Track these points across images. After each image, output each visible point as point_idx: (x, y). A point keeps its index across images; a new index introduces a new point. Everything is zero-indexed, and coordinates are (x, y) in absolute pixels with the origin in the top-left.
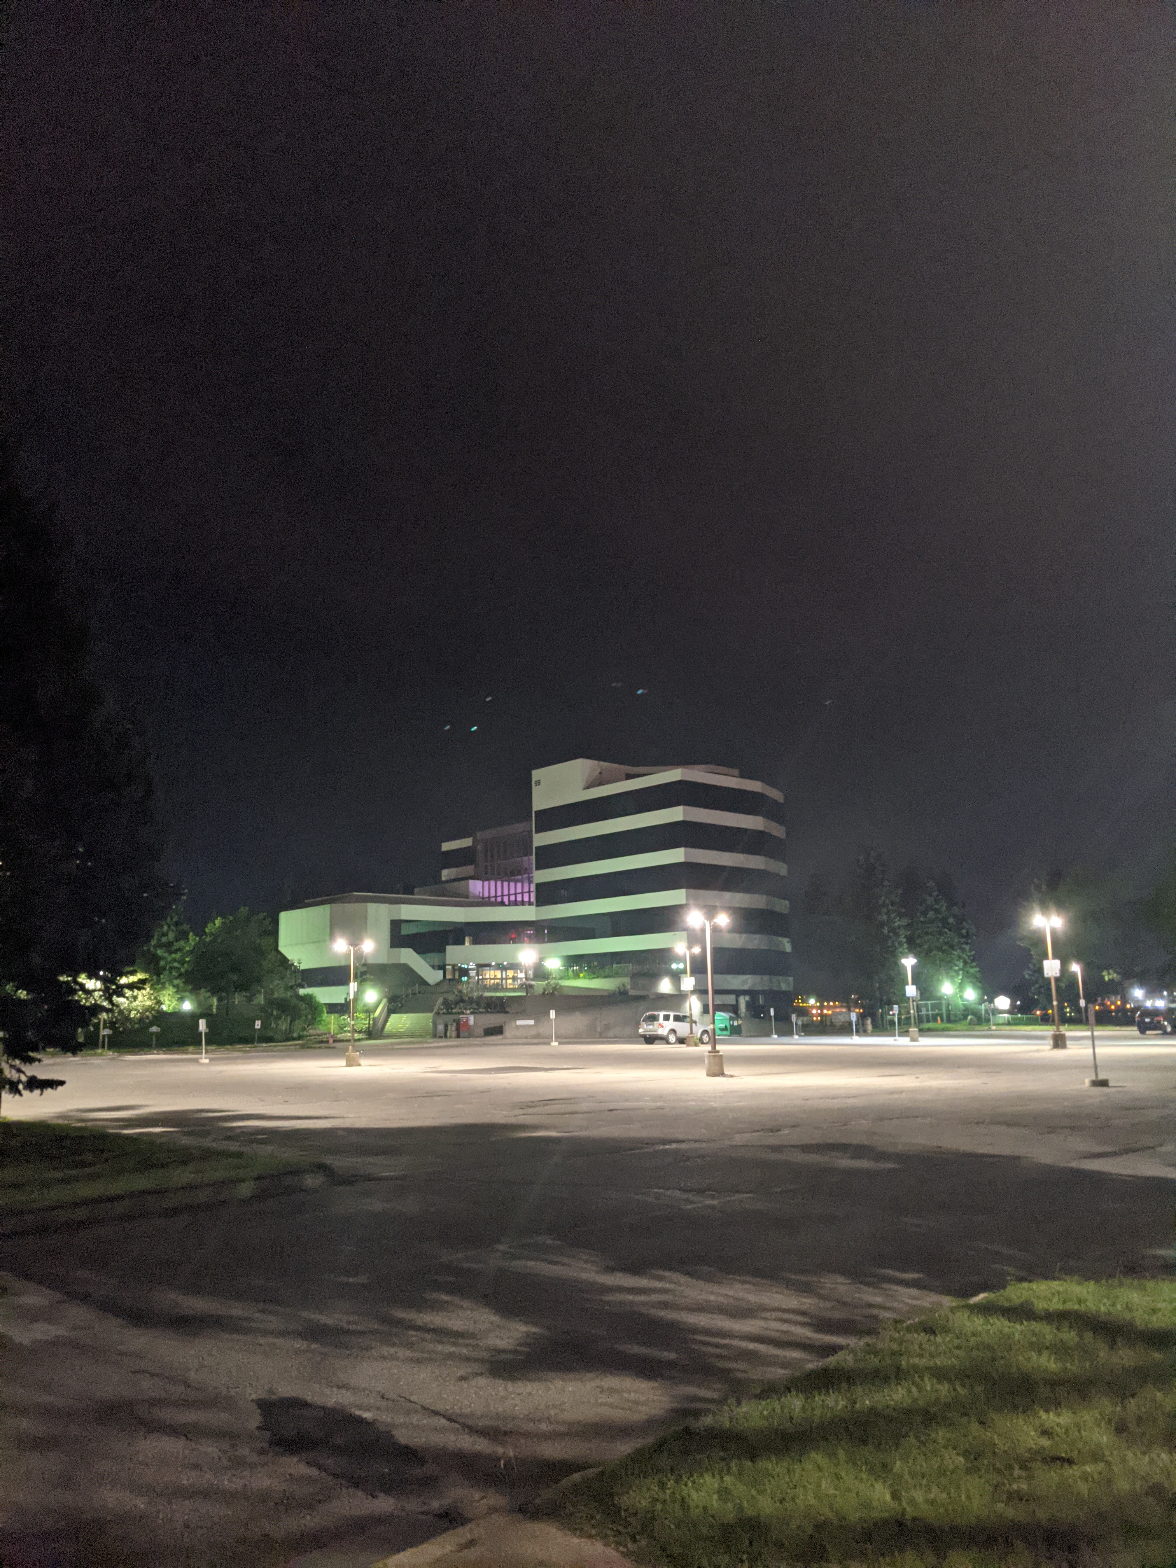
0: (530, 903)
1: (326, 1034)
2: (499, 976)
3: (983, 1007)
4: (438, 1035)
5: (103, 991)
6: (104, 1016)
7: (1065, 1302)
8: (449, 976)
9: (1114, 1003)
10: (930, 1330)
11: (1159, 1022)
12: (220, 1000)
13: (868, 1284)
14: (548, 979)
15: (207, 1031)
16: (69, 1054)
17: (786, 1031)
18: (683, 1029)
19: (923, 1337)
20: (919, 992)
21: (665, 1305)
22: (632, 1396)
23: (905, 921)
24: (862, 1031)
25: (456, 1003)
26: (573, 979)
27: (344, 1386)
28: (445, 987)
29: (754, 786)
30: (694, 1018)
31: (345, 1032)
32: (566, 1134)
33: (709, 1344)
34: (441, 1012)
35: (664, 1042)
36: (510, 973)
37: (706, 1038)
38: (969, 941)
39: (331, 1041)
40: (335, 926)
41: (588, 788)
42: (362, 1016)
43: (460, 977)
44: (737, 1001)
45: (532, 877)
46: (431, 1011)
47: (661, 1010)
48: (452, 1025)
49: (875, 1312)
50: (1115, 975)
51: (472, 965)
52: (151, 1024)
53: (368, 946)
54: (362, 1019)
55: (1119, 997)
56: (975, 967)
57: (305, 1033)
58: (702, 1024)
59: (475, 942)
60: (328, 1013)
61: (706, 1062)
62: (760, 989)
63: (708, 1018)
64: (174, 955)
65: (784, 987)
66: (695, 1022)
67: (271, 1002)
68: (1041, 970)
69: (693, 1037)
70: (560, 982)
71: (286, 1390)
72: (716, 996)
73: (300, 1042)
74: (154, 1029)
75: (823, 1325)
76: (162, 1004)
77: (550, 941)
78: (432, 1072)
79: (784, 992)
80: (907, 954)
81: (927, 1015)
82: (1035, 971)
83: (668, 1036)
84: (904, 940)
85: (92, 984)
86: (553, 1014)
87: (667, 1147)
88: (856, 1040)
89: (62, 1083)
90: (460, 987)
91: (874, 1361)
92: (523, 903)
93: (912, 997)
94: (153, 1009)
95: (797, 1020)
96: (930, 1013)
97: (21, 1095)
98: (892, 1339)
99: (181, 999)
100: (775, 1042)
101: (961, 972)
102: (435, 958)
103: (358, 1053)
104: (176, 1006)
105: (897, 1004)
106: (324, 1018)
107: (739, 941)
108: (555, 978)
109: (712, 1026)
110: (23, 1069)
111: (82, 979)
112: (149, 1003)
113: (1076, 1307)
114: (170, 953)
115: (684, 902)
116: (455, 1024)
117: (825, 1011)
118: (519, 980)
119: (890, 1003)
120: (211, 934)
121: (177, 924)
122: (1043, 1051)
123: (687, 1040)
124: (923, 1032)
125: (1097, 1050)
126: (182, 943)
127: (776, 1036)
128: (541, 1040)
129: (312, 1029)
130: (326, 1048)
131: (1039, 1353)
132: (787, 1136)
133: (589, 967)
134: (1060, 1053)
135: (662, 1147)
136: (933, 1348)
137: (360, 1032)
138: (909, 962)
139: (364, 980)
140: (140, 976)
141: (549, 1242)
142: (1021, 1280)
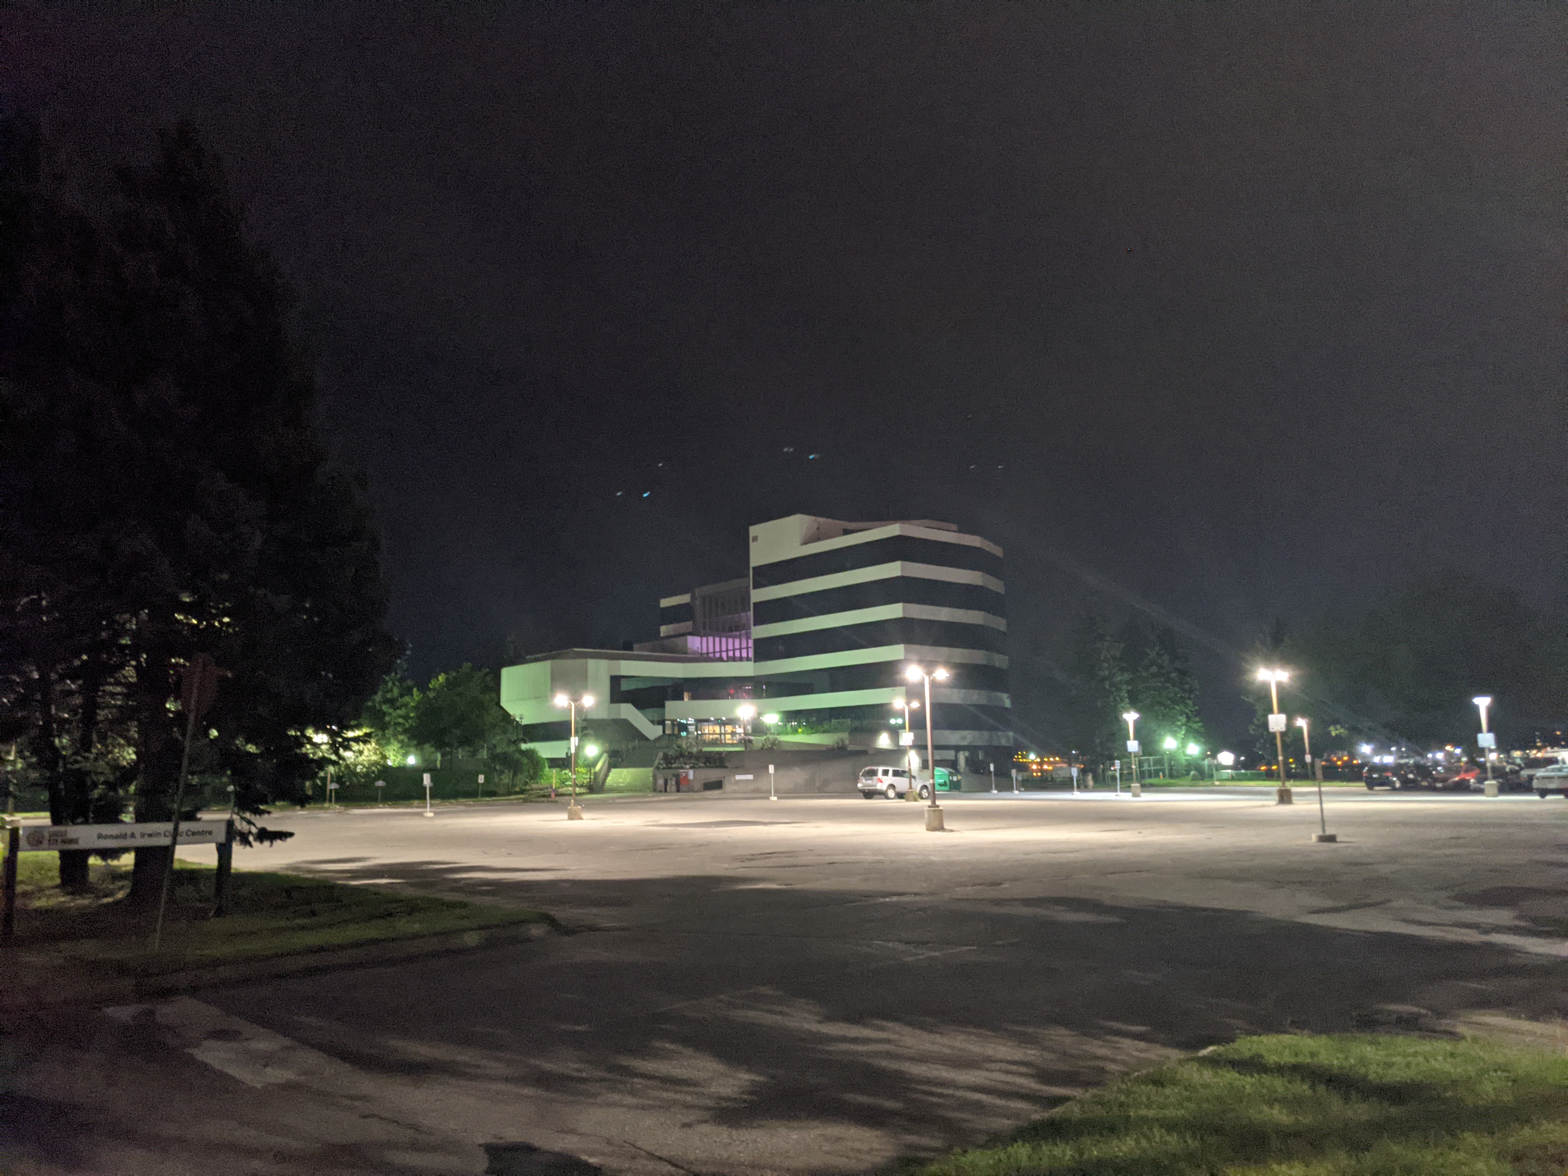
0: (748, 659)
1: (547, 788)
2: (718, 731)
3: (1206, 762)
4: (659, 789)
5: (330, 744)
6: (331, 769)
7: (1296, 1055)
8: (668, 732)
9: (1340, 759)
10: (1158, 1082)
11: (1387, 778)
12: (443, 755)
13: (1093, 1036)
14: (766, 734)
15: (432, 785)
16: (298, 807)
17: (1005, 786)
18: (902, 783)
19: (1150, 1089)
20: (1141, 747)
21: (889, 1055)
22: (857, 1145)
23: (1127, 676)
24: (1083, 786)
25: (677, 758)
26: (791, 734)
27: (572, 1131)
28: (664, 743)
29: (973, 541)
30: (913, 774)
31: (567, 786)
32: (784, 887)
33: (932, 1094)
34: (661, 767)
35: (883, 796)
36: (729, 729)
37: (925, 793)
38: (1192, 696)
39: (553, 795)
40: (558, 681)
41: (806, 544)
42: (583, 770)
43: (680, 731)
44: (956, 756)
45: (750, 633)
46: (651, 766)
47: (879, 764)
48: (671, 779)
49: (1101, 1064)
50: (1342, 730)
51: (691, 721)
52: (377, 778)
53: (589, 701)
54: (583, 773)
55: (1346, 753)
56: (1198, 722)
57: (527, 787)
58: (921, 778)
59: (693, 698)
60: (550, 767)
61: (926, 816)
62: (979, 744)
63: (928, 773)
64: (399, 711)
65: (1004, 742)
66: (914, 777)
67: (494, 757)
68: (1265, 725)
69: (912, 792)
70: (778, 737)
71: (513, 1135)
72: (935, 751)
73: (522, 796)
74: (380, 783)
75: (1046, 1076)
76: (387, 758)
77: (768, 697)
78: (653, 825)
79: (1005, 748)
80: (1128, 708)
81: (1150, 771)
82: (1258, 726)
83: (886, 791)
84: (1126, 695)
85: (321, 738)
86: (771, 768)
87: (887, 900)
88: (1077, 795)
89: (291, 835)
90: (679, 742)
91: (1099, 1111)
92: (741, 659)
93: (1134, 753)
94: (378, 763)
95: (1017, 775)
96: (1152, 768)
97: (251, 845)
98: (1120, 1090)
99: (405, 755)
100: (995, 798)
101: (1184, 728)
102: (654, 713)
103: (579, 807)
104: (401, 762)
105: (1118, 759)
106: (546, 773)
107: (956, 697)
108: (773, 734)
109: (931, 781)
110: (254, 821)
111: (310, 732)
112: (374, 758)
113: (1308, 1060)
114: (395, 710)
115: (902, 657)
116: (674, 779)
117: (1045, 767)
118: (738, 736)
119: (1111, 759)
120: (434, 689)
121: (402, 680)
122: (1268, 806)
123: (907, 795)
124: (1145, 787)
125: (1325, 806)
126: (406, 699)
127: (995, 792)
128: (762, 795)
129: (534, 783)
130: (548, 802)
131: (1271, 1107)
132: (1007, 890)
133: (807, 722)
134: (1285, 809)
135: (882, 900)
136: (1161, 1100)
137: (581, 786)
138: (1131, 717)
139: (586, 735)
140: (366, 730)
141: (770, 992)
142: (1250, 1033)
